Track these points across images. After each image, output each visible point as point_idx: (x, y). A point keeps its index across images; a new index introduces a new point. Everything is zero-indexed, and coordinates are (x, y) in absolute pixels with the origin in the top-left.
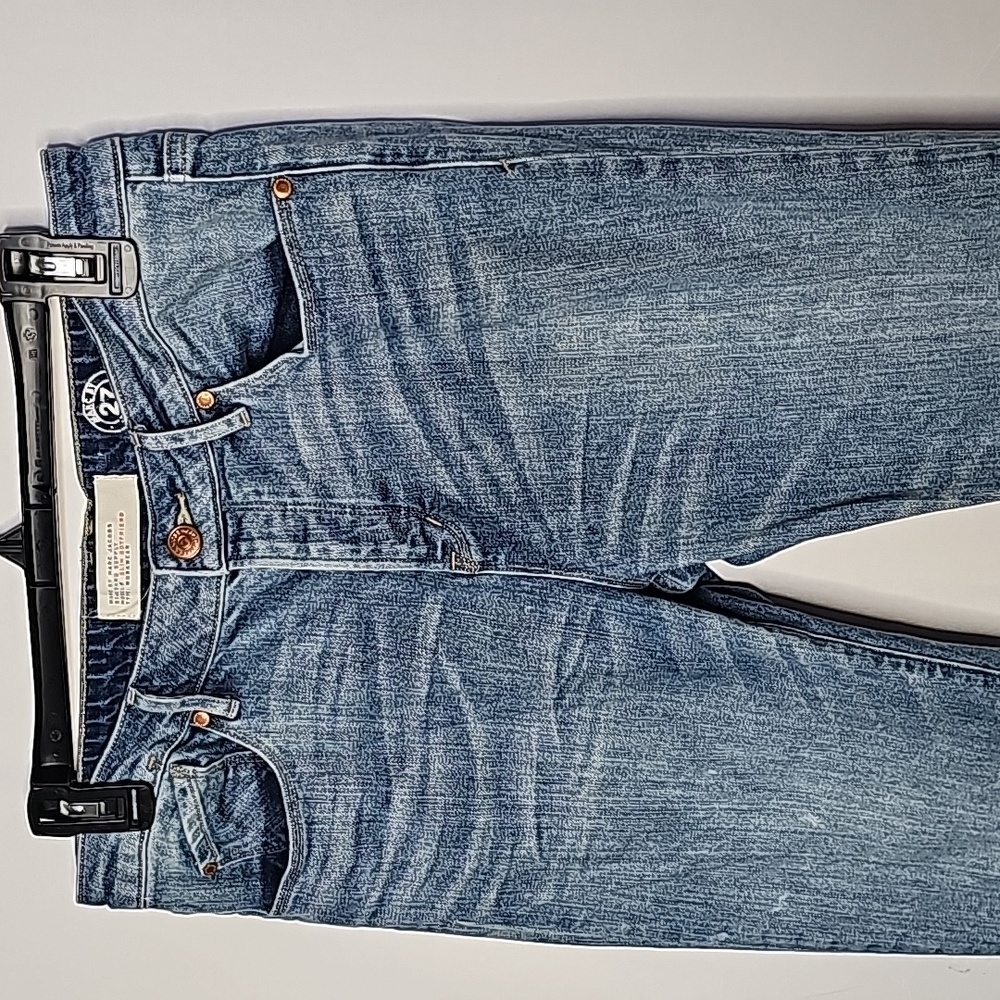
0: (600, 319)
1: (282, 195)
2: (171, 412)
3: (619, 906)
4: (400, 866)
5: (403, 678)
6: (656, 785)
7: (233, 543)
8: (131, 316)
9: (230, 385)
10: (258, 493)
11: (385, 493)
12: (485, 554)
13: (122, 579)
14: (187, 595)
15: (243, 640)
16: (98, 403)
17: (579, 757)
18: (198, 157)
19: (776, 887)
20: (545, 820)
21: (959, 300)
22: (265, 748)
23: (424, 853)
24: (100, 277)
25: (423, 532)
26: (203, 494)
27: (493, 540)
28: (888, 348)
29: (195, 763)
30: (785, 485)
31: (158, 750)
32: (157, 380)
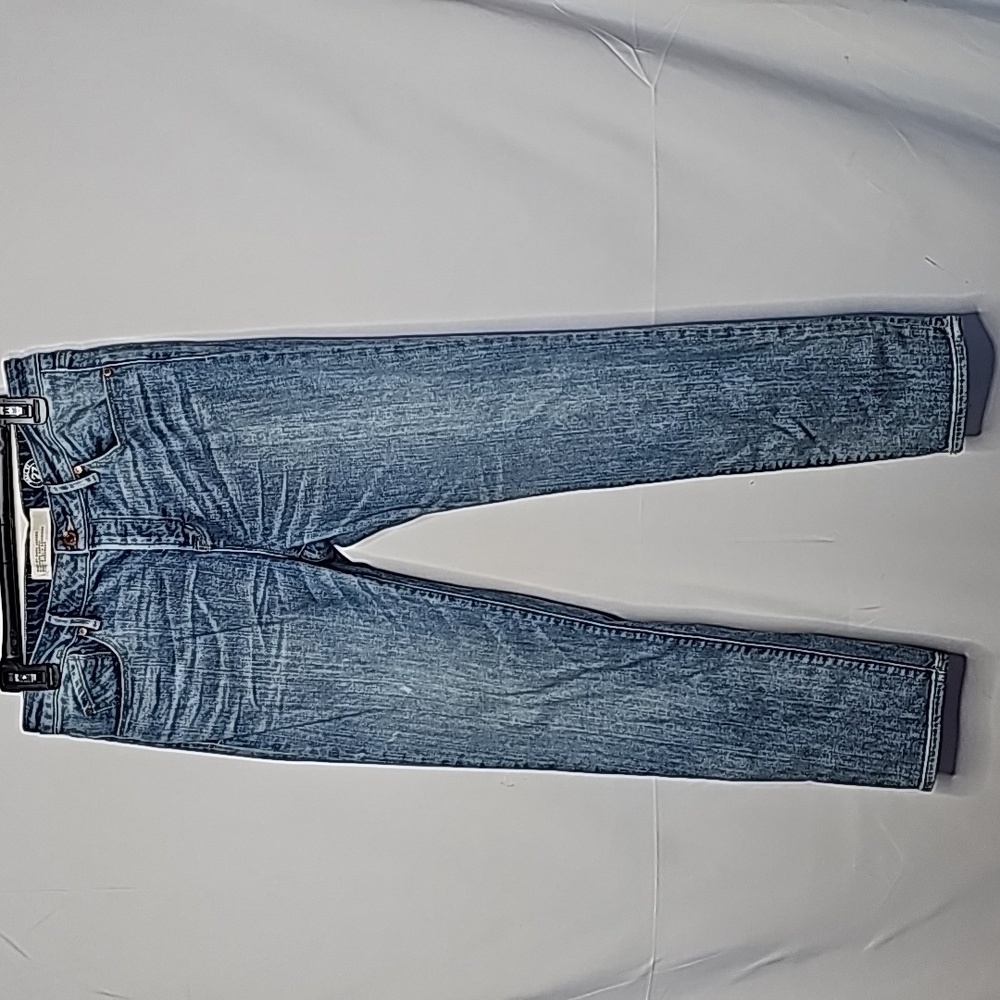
0: (263, 427)
1: (108, 375)
2: (62, 474)
3: (304, 737)
4: (181, 707)
5: (178, 607)
6: (317, 667)
7: (93, 539)
8: (44, 432)
9: (90, 463)
10: (104, 514)
11: (164, 512)
12: (213, 541)
13: (42, 558)
14: (72, 565)
15: (101, 589)
16: (30, 474)
17: (274, 652)
18: (71, 361)
19: (391, 728)
20: (258, 685)
21: (438, 415)
22: (113, 644)
23: (193, 701)
24: (30, 415)
25: (183, 532)
26: (79, 515)
27: (218, 534)
28: (405, 438)
29: (79, 652)
30: (360, 505)
31: (62, 648)
32: (55, 461)
